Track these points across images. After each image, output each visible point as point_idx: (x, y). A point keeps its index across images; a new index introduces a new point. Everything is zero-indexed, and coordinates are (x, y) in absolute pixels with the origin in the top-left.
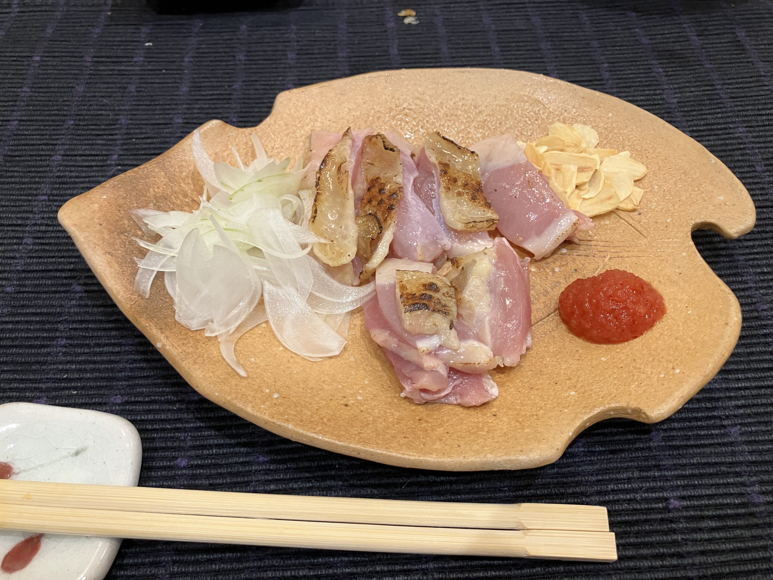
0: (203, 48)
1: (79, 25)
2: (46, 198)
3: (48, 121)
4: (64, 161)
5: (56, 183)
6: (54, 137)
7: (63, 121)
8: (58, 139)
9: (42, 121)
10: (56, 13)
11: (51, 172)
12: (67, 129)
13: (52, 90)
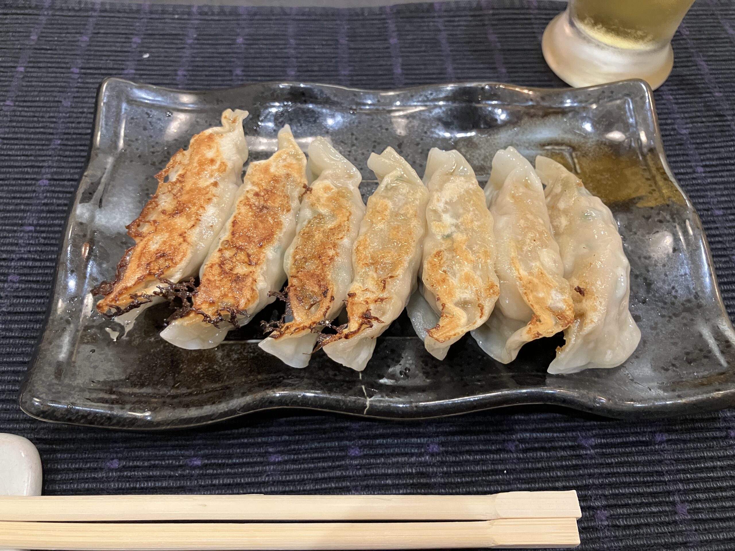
0: (198, 61)
1: (66, 31)
2: (32, 228)
3: (33, 139)
4: (50, 185)
5: (42, 211)
6: (40, 158)
7: (49, 140)
8: (44, 161)
9: (27, 139)
10: (40, 18)
11: (37, 198)
12: (53, 149)
13: (36, 104)
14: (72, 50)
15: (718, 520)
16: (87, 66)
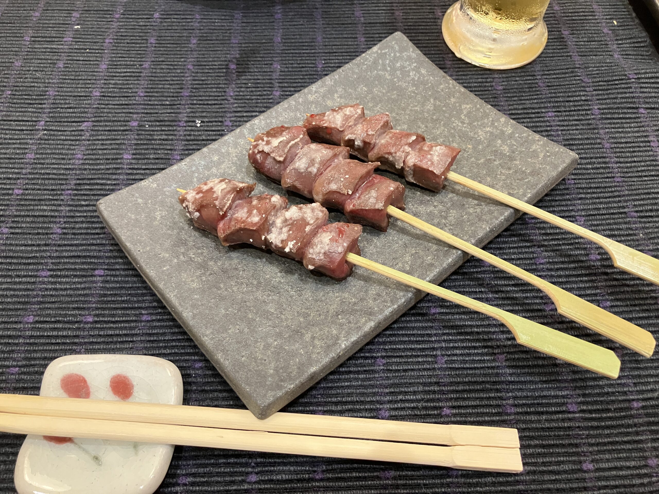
14: (27, 23)
15: (467, 368)
16: (36, 35)
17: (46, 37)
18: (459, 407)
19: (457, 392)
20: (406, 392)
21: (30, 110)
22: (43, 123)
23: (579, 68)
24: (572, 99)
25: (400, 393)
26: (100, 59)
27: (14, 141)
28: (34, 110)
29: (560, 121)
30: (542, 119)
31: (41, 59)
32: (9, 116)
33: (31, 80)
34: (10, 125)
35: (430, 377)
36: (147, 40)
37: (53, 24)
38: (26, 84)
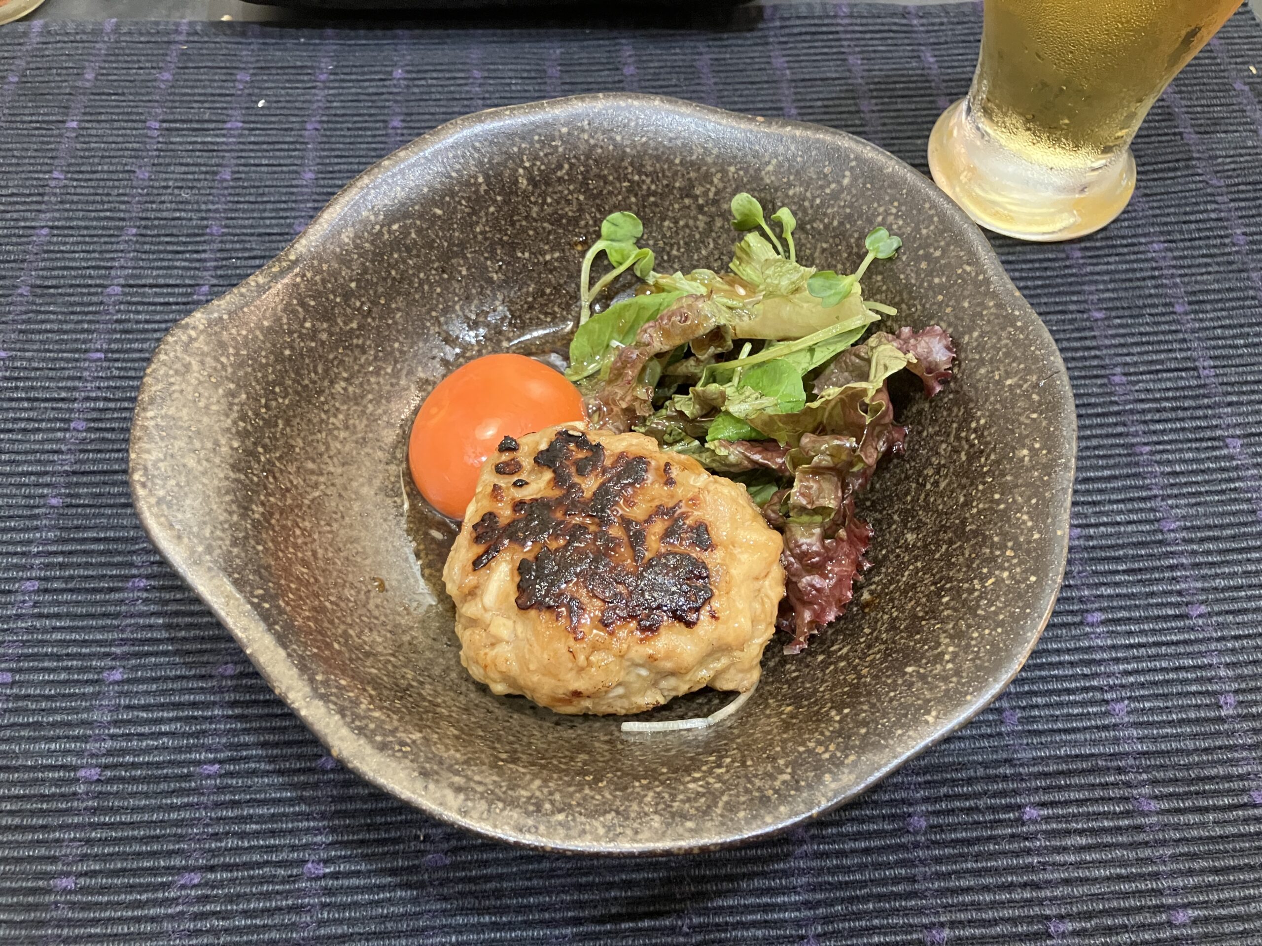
14: (148, 94)
15: (1059, 731)
16: (171, 117)
17: (191, 121)
18: (1053, 804)
19: (1046, 775)
20: (953, 780)
21: (178, 264)
22: (205, 289)
23: (1199, 159)
24: (1193, 218)
25: (944, 782)
26: (298, 162)
27: (156, 326)
28: (186, 264)
29: (1175, 258)
30: (1142, 256)
31: (187, 165)
32: (139, 277)
33: (174, 206)
34: (144, 295)
35: (995, 750)
36: (384, 121)
37: (200, 95)
38: (165, 214)
